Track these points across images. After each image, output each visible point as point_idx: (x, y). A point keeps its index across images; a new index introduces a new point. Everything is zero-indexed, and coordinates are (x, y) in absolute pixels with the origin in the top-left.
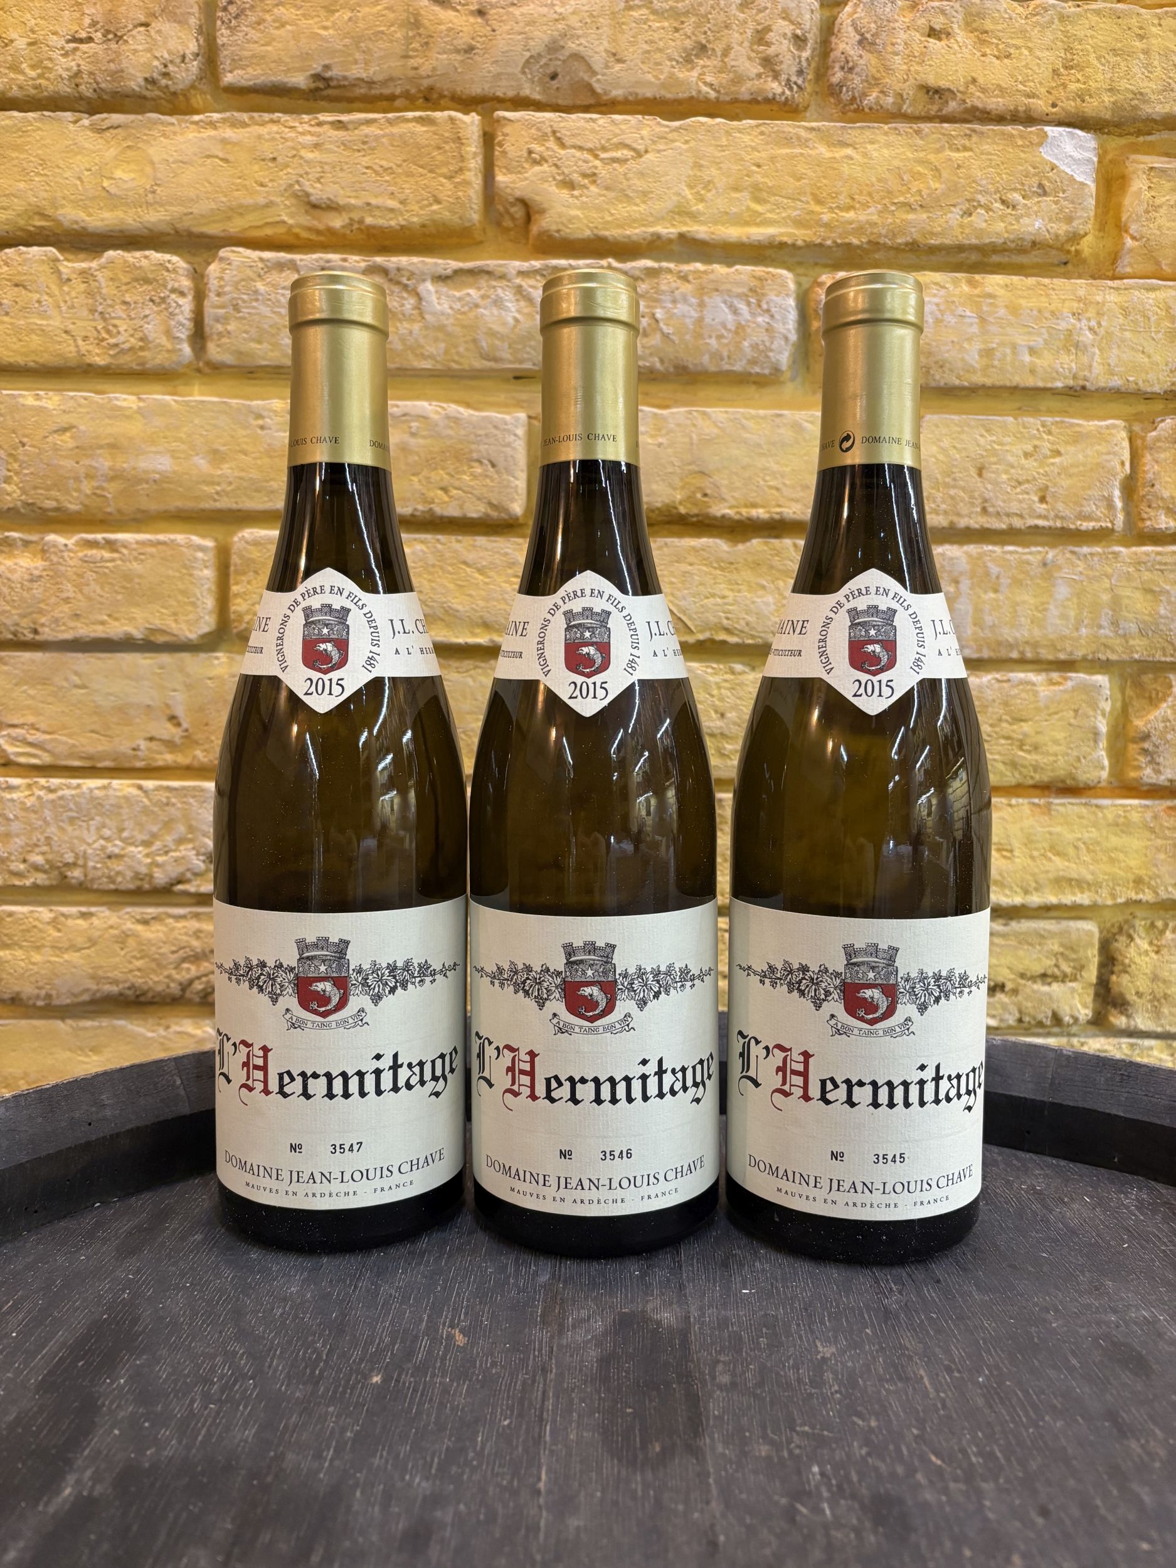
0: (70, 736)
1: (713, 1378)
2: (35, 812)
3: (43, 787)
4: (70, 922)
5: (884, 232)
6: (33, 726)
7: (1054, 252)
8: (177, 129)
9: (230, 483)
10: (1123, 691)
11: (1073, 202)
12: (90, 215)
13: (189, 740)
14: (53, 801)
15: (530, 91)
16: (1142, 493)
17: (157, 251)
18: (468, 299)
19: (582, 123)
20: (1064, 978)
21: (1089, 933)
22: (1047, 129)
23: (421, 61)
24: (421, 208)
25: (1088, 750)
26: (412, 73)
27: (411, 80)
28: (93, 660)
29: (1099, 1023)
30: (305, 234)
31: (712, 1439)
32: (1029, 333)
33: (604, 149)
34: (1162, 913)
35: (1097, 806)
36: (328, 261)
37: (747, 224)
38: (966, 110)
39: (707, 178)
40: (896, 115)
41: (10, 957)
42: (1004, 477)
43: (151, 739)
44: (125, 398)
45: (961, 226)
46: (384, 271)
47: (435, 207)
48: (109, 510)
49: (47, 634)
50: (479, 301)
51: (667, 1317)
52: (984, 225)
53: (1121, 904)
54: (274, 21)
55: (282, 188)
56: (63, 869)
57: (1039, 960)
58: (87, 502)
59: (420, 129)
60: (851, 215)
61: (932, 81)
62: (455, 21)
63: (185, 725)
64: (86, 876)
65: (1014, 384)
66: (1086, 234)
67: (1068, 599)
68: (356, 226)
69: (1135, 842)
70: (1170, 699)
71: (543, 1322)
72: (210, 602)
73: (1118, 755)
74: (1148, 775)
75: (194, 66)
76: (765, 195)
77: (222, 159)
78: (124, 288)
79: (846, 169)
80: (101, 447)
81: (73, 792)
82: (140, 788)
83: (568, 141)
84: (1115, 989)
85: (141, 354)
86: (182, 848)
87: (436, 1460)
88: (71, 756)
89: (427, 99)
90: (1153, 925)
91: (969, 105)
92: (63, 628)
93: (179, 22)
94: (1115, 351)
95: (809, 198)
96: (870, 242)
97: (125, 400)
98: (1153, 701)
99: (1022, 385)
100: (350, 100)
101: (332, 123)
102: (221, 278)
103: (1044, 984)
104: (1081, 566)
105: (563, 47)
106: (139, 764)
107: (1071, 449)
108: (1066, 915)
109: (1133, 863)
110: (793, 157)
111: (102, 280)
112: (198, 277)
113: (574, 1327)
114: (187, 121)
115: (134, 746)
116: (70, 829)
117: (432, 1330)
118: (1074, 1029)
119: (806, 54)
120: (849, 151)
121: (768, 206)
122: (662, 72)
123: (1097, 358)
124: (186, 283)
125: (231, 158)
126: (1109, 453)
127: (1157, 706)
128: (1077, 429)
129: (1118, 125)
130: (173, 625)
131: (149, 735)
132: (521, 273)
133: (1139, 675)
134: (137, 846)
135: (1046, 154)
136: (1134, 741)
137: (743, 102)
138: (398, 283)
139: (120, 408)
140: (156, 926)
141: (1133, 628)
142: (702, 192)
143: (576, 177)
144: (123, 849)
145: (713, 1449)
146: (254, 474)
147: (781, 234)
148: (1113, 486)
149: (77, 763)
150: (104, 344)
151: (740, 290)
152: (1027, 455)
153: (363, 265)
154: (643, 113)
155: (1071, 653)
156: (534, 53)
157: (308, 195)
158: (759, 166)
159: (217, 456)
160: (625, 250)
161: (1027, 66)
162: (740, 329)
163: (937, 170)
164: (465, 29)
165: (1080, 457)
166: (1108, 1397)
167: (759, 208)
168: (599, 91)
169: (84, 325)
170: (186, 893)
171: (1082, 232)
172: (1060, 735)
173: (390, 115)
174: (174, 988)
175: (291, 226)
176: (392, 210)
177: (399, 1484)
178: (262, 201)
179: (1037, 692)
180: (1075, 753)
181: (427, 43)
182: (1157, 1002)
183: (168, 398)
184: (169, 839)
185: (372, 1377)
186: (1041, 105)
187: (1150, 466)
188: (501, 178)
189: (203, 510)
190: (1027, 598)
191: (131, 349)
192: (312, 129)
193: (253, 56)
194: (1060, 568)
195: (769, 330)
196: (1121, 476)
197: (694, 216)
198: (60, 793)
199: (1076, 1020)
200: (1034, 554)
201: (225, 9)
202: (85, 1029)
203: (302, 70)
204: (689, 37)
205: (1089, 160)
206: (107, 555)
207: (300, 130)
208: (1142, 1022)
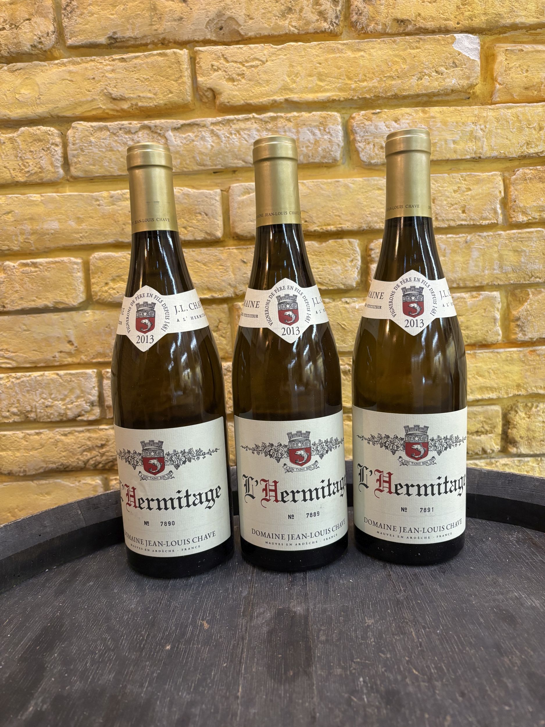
0: (24, 353)
1: (318, 638)
2: (12, 389)
3: (14, 377)
4: (31, 437)
5: (381, 91)
6: (7, 350)
7: (463, 94)
8: (48, 68)
9: (86, 232)
10: (507, 297)
11: (469, 70)
12: (11, 112)
13: (78, 351)
14: (19, 383)
15: (209, 36)
16: (510, 205)
17: (43, 125)
18: (189, 138)
19: (236, 50)
20: (486, 432)
21: (497, 411)
22: (455, 35)
23: (158, 26)
24: (164, 96)
25: (492, 327)
26: (154, 33)
27: (154, 36)
28: (30, 318)
29: (504, 451)
30: (111, 113)
31: (316, 667)
32: (453, 134)
33: (247, 61)
34: (531, 399)
35: (497, 353)
36: (123, 125)
37: (316, 92)
38: (417, 29)
39: (296, 72)
40: (383, 34)
41: (6, 455)
42: (445, 202)
43: (61, 352)
44: (35, 196)
45: (418, 85)
46: (149, 128)
47: (170, 95)
48: (32, 248)
49: (9, 308)
50: (194, 138)
51: (299, 609)
52: (428, 84)
53: (511, 397)
54: (88, 13)
55: (98, 92)
56: (26, 414)
57: (475, 425)
58: (22, 245)
59: (160, 59)
60: (365, 84)
61: (400, 16)
62: (173, 6)
63: (76, 345)
64: (37, 416)
65: (447, 158)
66: (477, 84)
67: (478, 258)
68: (134, 107)
69: (516, 368)
70: (529, 301)
71: (243, 615)
72: (82, 288)
73: (506, 328)
74: (520, 336)
75: (53, 37)
76: (324, 77)
77: (69, 80)
78: (30, 144)
79: (361, 63)
80: (26, 220)
81: (28, 379)
82: (58, 374)
83: (230, 59)
84: (510, 436)
85: (40, 175)
86: (79, 400)
87: (193, 685)
88: (25, 362)
89: (163, 44)
90: (526, 405)
91: (418, 26)
92: (16, 304)
93: (44, 17)
94: (494, 139)
95: (345, 77)
96: (375, 96)
97: (35, 197)
98: (521, 302)
99: (451, 159)
100: (127, 47)
101: (119, 59)
102: (74, 137)
103: (477, 435)
104: (483, 242)
105: (224, 14)
106: (57, 364)
107: (476, 187)
108: (486, 403)
109: (515, 378)
110: (336, 58)
111: (19, 141)
112: (63, 136)
113: (257, 617)
114: (52, 64)
115: (53, 356)
116: (27, 395)
117: (194, 621)
118: (493, 455)
119: (339, 8)
120: (362, 53)
121: (326, 83)
122: (271, 23)
123: (485, 143)
124: (58, 140)
125: (74, 79)
126: (493, 188)
127: (522, 305)
128: (478, 177)
129: (490, 30)
130: (66, 300)
131: (59, 350)
132: (213, 124)
133: (514, 290)
134: (58, 401)
135: (456, 47)
136: (513, 321)
137: (311, 33)
138: (156, 133)
139: (33, 201)
140: (71, 437)
141: (509, 269)
142: (295, 78)
143: (235, 76)
144: (52, 403)
145: (316, 672)
146: (97, 227)
147: (333, 96)
148: (496, 203)
149: (28, 365)
150: (23, 171)
151: (315, 124)
152: (455, 191)
153: (139, 125)
154: (264, 43)
155: (481, 283)
156: (210, 18)
157: (111, 94)
158: (320, 64)
159: (79, 220)
160: (261, 109)
161: (444, 6)
162: (317, 142)
163: (404, 59)
164: (177, 9)
165: (480, 190)
166: (496, 637)
167: (322, 84)
168: (243, 34)
169: (13, 163)
170: (82, 421)
171: (475, 84)
172: (478, 321)
173: (146, 53)
174: (81, 464)
175: (104, 109)
176: (150, 98)
177: (176, 697)
178: (89, 98)
179: (466, 302)
180: (486, 329)
181: (160, 18)
182: (530, 440)
183: (54, 194)
184: (73, 397)
185: (166, 647)
186: (452, 24)
187: (513, 192)
188: (200, 79)
189: (75, 246)
190: (459, 258)
191: (36, 173)
192: (110, 63)
193: (80, 31)
194: (474, 243)
195: (330, 141)
196: (499, 198)
197: (291, 90)
198: (22, 379)
199: (493, 451)
200: (461, 237)
201: (65, 9)
202: (42, 484)
203: (104, 35)
204: (283, 5)
205: (476, 49)
206: (33, 269)
207: (105, 64)
208: (523, 450)
